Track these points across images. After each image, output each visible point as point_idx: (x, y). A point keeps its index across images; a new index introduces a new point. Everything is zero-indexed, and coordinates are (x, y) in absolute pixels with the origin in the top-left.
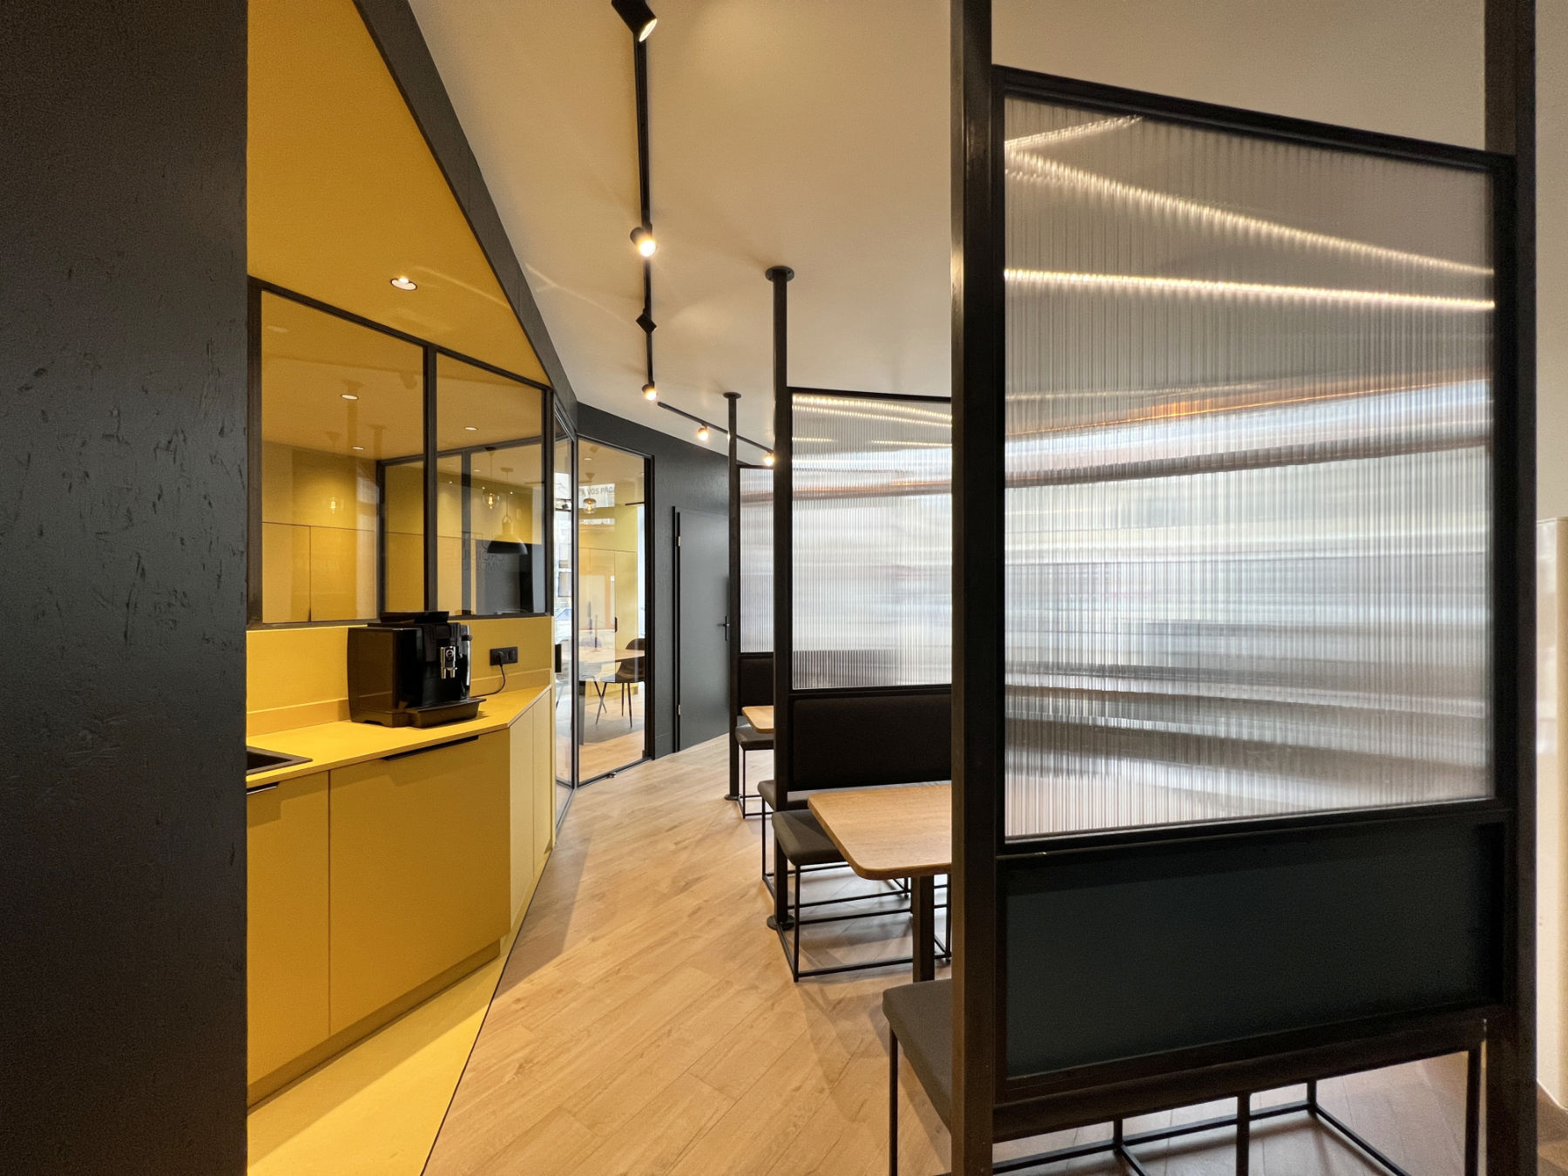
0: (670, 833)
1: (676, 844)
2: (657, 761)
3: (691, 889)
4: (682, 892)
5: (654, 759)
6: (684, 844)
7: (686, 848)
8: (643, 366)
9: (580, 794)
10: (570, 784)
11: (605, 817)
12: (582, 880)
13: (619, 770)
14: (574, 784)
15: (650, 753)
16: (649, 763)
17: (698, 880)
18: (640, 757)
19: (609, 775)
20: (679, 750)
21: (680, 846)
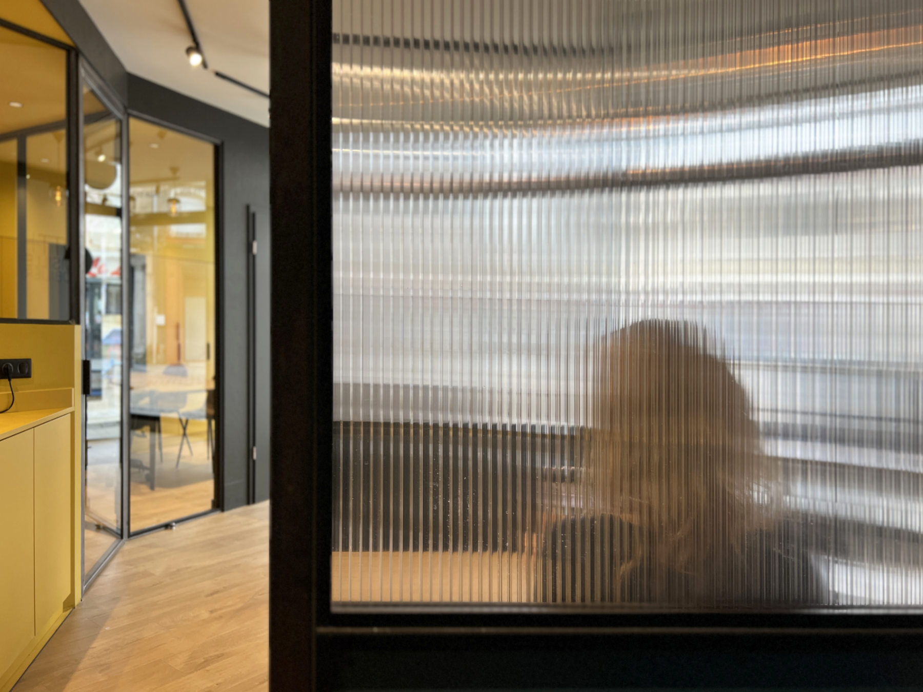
0: (210, 598)
1: (212, 612)
2: (226, 514)
3: (208, 668)
4: (196, 670)
5: (223, 510)
6: (220, 612)
7: (221, 617)
8: (180, 21)
9: (129, 546)
10: (119, 532)
11: (146, 574)
12: (93, 646)
13: (180, 521)
14: (123, 533)
15: (219, 504)
16: (218, 515)
17: (219, 657)
18: (209, 506)
19: (167, 526)
20: (254, 502)
21: (215, 614)
